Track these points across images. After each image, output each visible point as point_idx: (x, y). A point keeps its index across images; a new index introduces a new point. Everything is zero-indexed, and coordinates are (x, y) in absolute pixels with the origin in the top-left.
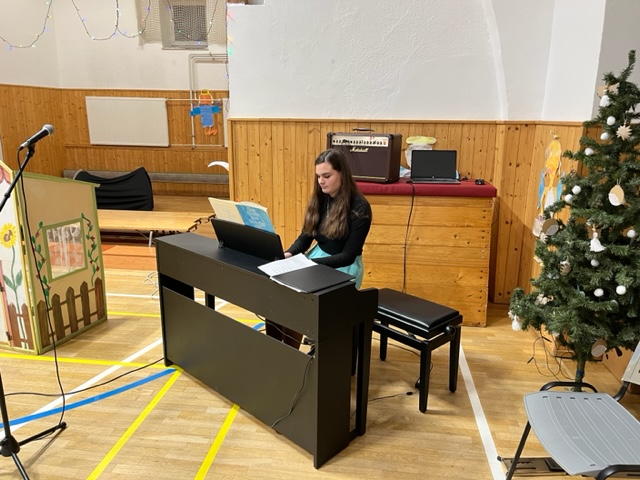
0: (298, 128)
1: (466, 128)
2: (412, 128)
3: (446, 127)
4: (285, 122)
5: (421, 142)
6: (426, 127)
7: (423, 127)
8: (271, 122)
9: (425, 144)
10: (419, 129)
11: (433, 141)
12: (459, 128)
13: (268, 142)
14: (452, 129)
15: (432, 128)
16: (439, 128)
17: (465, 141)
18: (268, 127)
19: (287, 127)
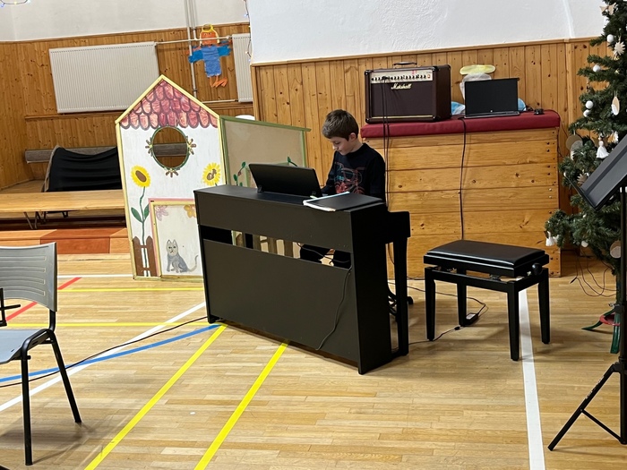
0: (332, 67)
1: (529, 50)
2: (466, 56)
3: (506, 52)
4: (316, 62)
5: (477, 72)
6: (482, 54)
7: (479, 53)
8: (300, 64)
9: (482, 74)
10: (474, 56)
11: (492, 69)
12: (521, 51)
13: (299, 87)
14: (513, 53)
15: (489, 54)
16: (497, 53)
17: (530, 65)
18: (298, 70)
19: (319, 68)
